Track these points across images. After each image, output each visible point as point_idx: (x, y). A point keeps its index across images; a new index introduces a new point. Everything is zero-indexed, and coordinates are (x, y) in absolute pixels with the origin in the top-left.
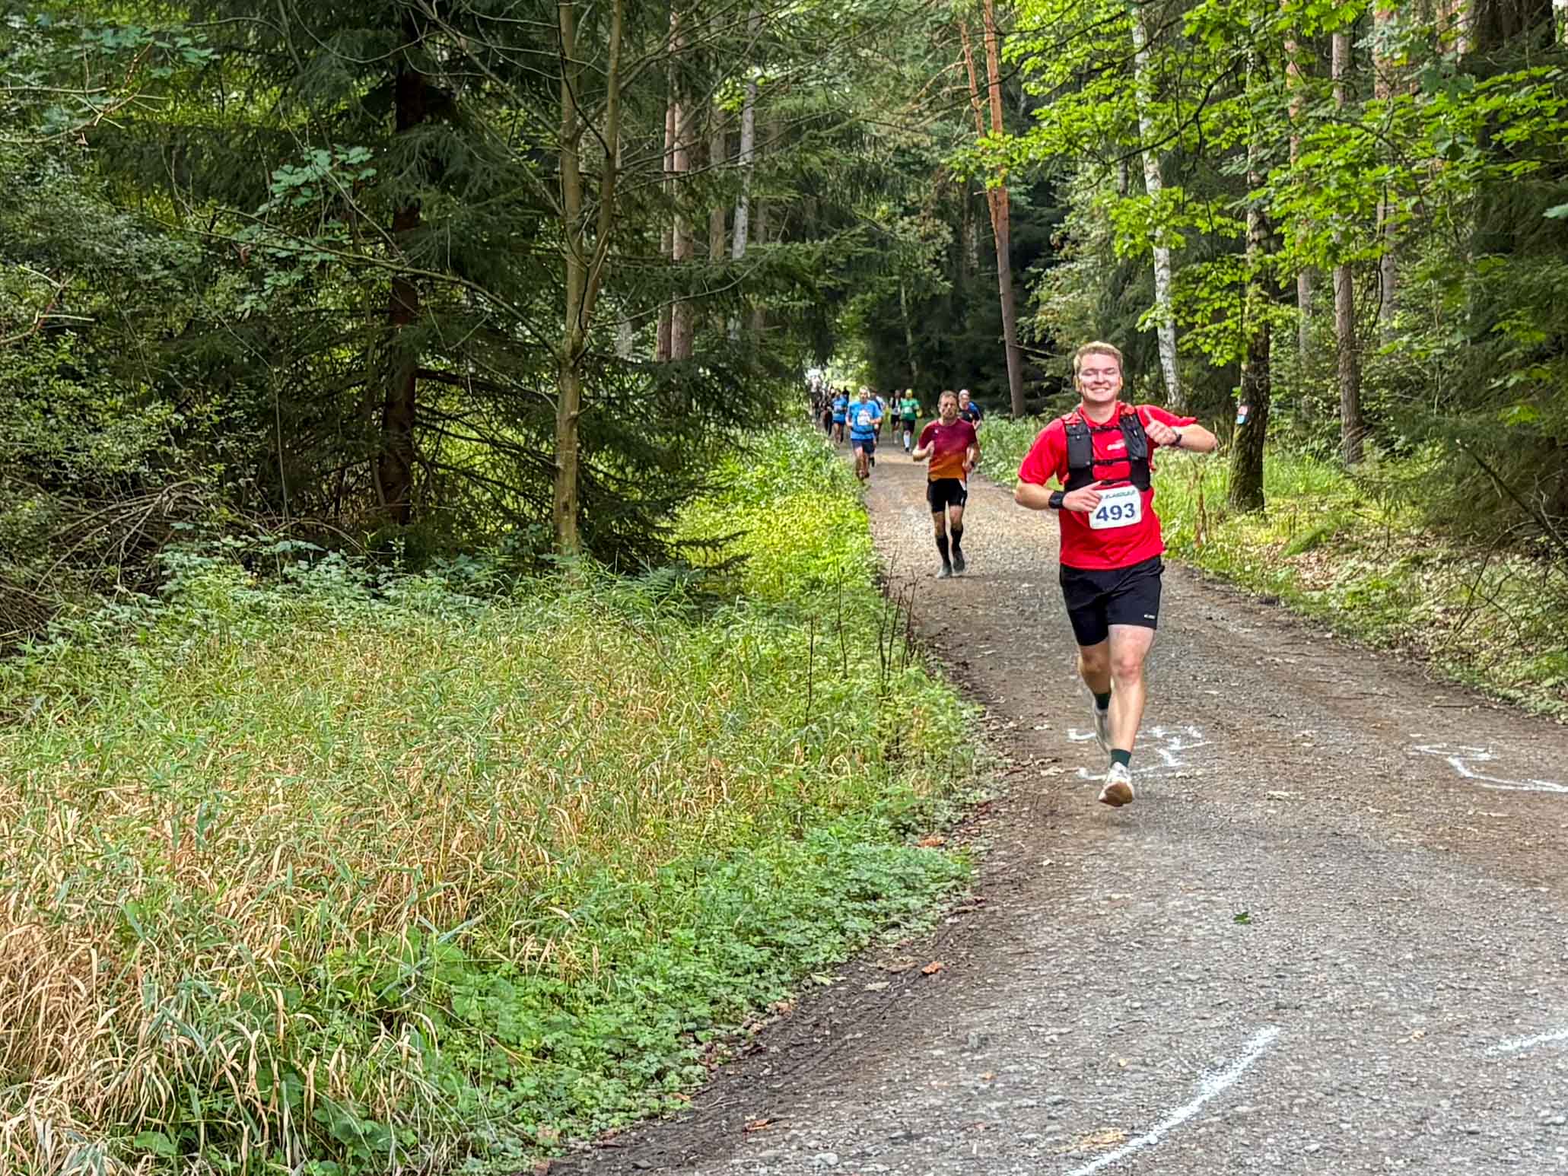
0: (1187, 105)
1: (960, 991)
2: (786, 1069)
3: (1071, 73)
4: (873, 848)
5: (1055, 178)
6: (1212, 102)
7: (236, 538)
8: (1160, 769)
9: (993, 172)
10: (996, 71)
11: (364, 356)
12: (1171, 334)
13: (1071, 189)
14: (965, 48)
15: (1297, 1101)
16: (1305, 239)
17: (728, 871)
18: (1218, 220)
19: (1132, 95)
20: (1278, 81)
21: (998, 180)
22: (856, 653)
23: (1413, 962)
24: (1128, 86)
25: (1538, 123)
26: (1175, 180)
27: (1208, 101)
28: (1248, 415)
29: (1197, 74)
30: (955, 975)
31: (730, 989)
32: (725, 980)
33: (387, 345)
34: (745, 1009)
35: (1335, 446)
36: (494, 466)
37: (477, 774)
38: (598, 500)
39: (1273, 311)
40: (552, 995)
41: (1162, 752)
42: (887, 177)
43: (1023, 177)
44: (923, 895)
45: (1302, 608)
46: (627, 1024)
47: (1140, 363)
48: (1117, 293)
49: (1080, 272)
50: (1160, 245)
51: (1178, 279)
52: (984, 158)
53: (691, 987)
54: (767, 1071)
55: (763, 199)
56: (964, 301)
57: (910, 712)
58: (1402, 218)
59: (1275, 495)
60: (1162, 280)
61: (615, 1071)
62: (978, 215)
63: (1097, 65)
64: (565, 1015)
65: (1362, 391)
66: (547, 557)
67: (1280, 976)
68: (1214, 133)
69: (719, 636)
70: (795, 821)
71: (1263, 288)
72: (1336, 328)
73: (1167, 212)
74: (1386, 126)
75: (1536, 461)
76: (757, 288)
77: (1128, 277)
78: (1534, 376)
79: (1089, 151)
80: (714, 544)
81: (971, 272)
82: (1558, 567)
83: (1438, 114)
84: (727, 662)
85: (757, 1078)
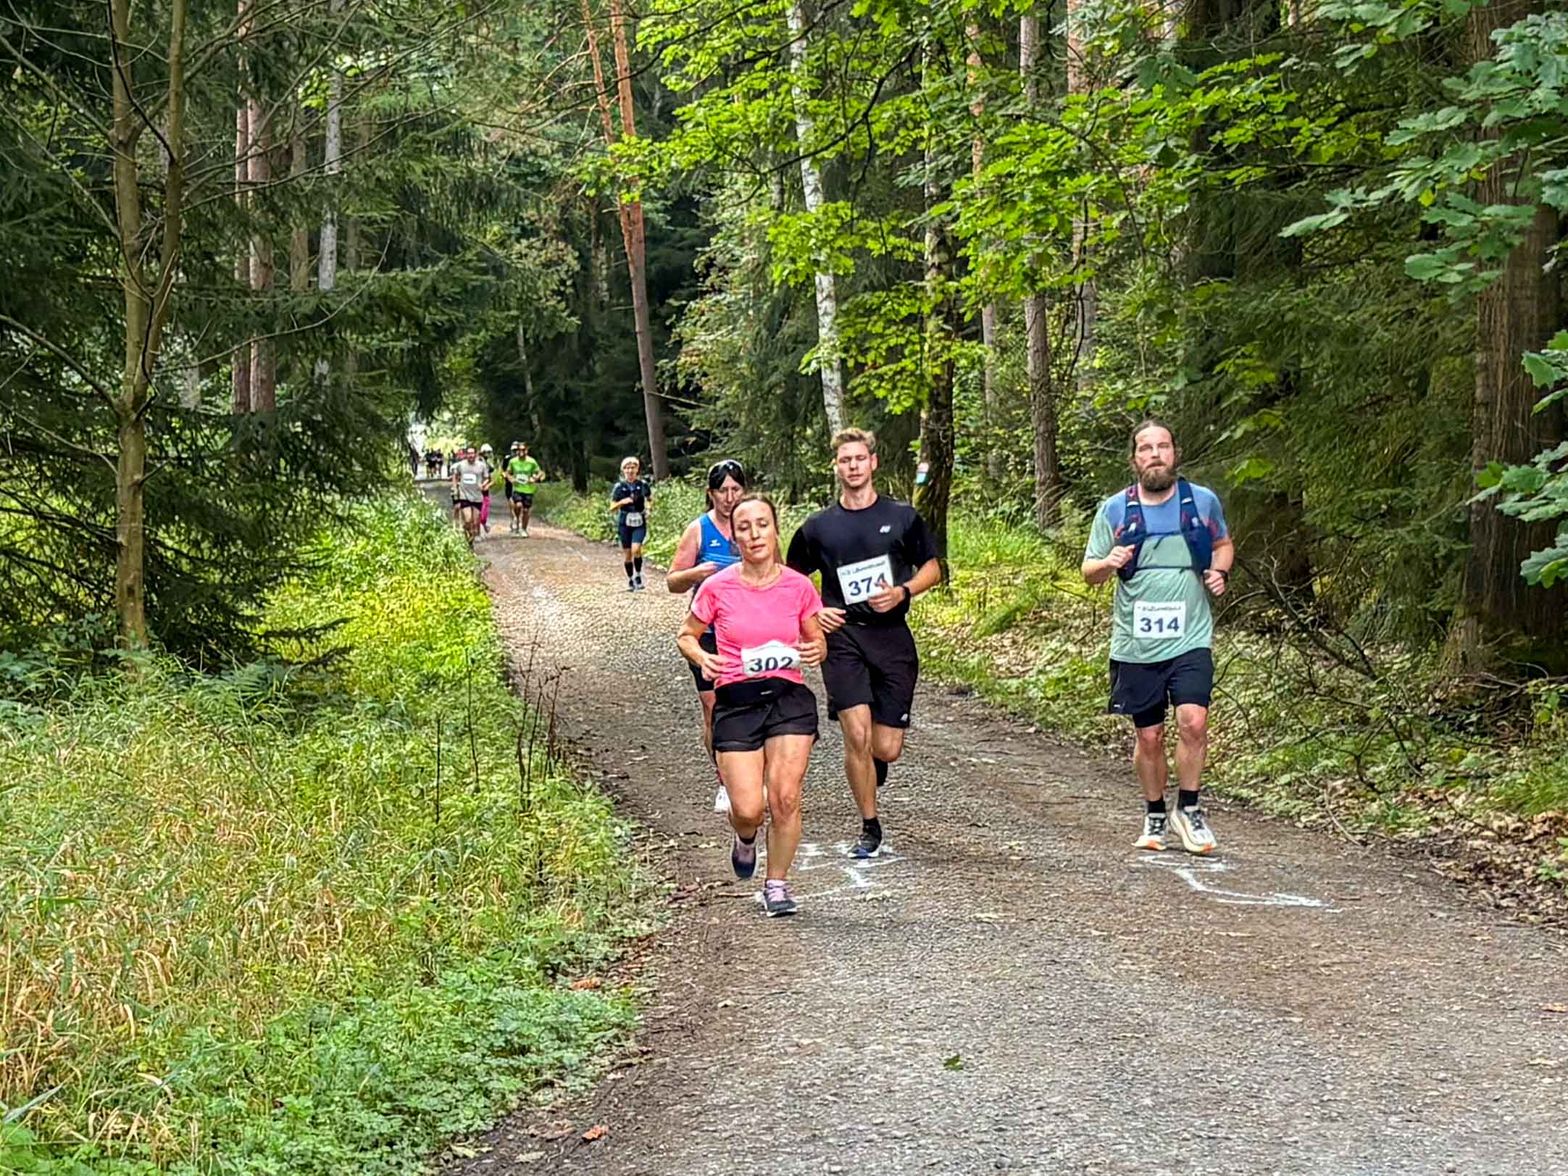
0: (855, 103)
1: (629, 1159)
3: (718, 65)
4: (519, 994)
6: (883, 100)
8: (847, 893)
9: (628, 185)
10: (626, 63)
12: (837, 377)
13: (717, 205)
14: (589, 33)
17: (348, 1025)
18: (892, 240)
19: (788, 92)
20: (958, 73)
21: (636, 194)
22: (486, 762)
23: (1152, 1108)
24: (785, 81)
25: (1262, 123)
26: (840, 193)
27: (878, 98)
28: (929, 474)
29: (867, 65)
30: (619, 1141)
31: (356, 1167)
32: (349, 1155)
35: (1028, 508)
36: (41, 544)
37: (45, 914)
38: (168, 584)
39: (956, 349)
41: (850, 871)
42: (500, 191)
43: (663, 191)
44: (579, 1047)
45: (999, 698)
47: (801, 415)
48: (773, 329)
49: (728, 305)
50: (826, 270)
51: (847, 313)
52: (618, 167)
53: (309, 1165)
55: (354, 217)
57: (554, 831)
58: (1108, 237)
59: (961, 567)
60: (826, 313)
62: (608, 236)
63: (749, 55)
65: (1059, 443)
66: (109, 653)
67: (1001, 1130)
68: (887, 136)
69: (324, 744)
70: (423, 961)
71: (946, 322)
72: (1029, 369)
73: (833, 231)
74: (1089, 127)
75: (1262, 521)
76: (355, 324)
77: (786, 310)
78: (1263, 425)
79: (739, 158)
80: (310, 633)
81: (601, 305)
82: (1290, 643)
83: (1148, 112)
84: (335, 777)
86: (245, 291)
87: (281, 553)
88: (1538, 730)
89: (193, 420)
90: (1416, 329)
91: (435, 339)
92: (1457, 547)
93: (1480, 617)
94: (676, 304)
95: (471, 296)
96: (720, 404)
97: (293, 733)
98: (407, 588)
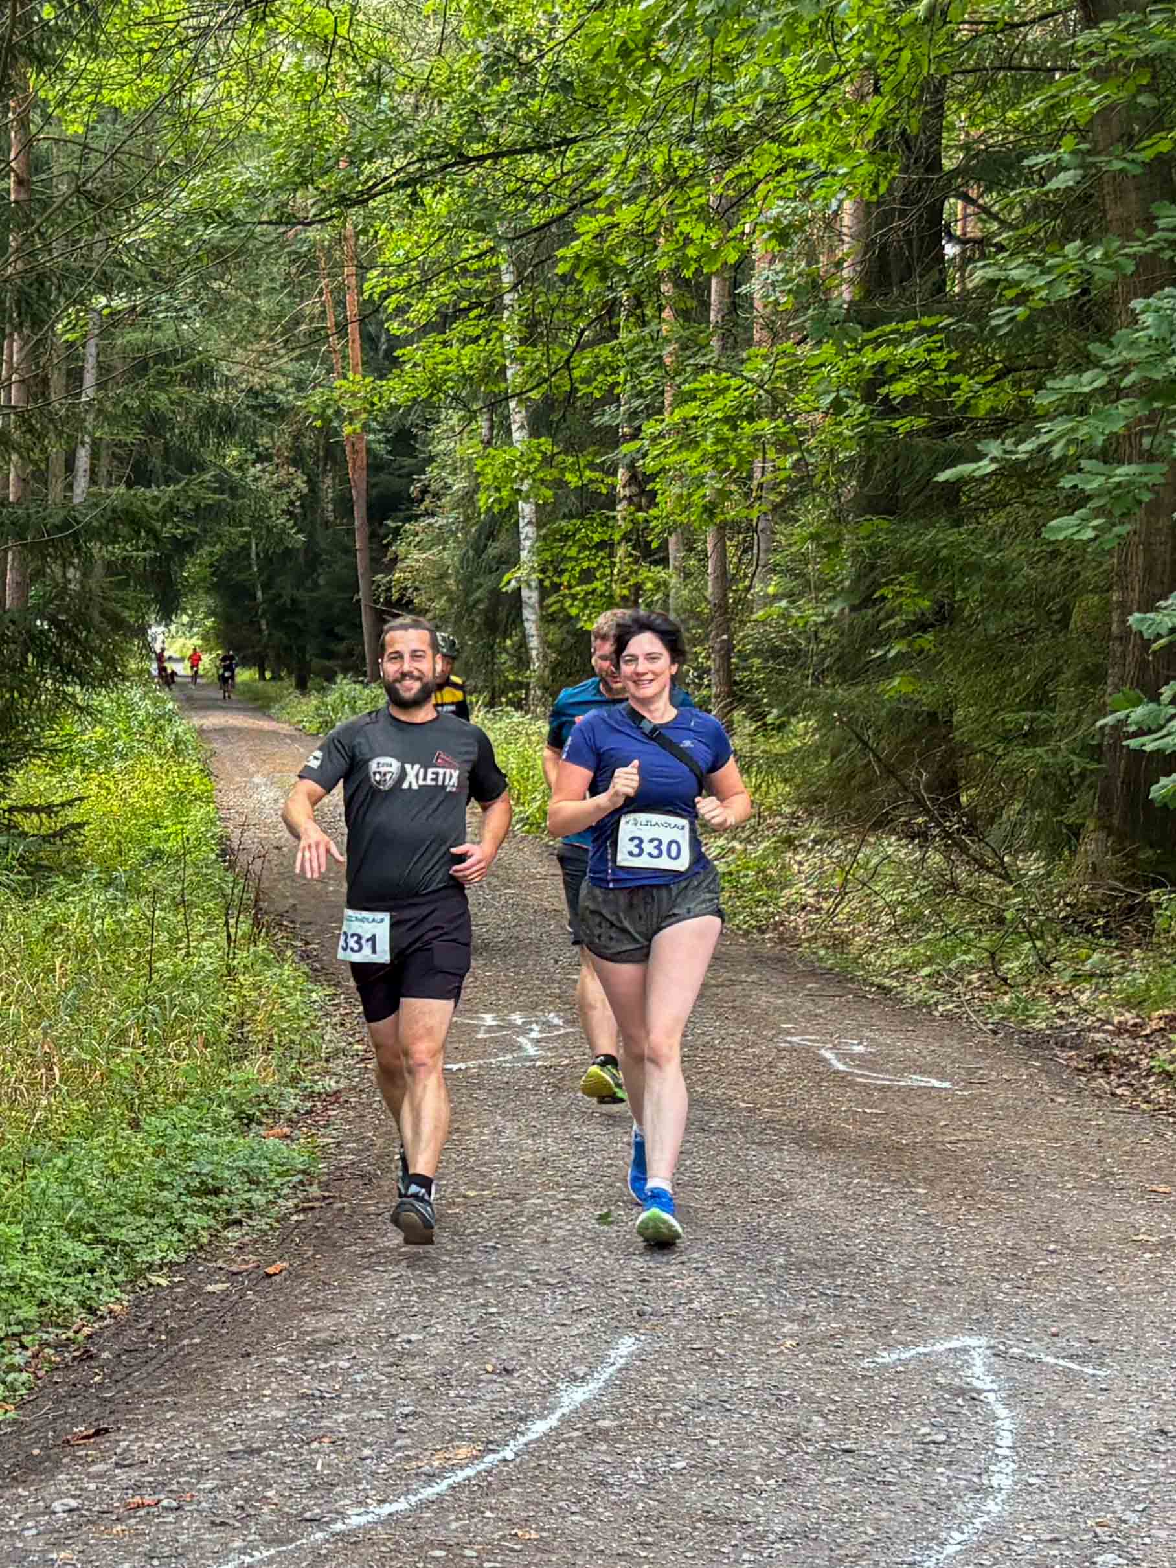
0: (557, 351)
1: (305, 1293)
2: (117, 1376)
3: (437, 312)
4: (215, 1140)
5: (417, 426)
6: (584, 348)
8: (518, 1060)
9: (351, 418)
10: (356, 309)
12: (535, 595)
13: (433, 438)
14: (323, 282)
15: (662, 1415)
16: (680, 496)
17: (60, 1163)
18: (588, 474)
19: (500, 338)
20: (654, 326)
21: (358, 426)
22: (199, 929)
23: (784, 1267)
24: (496, 328)
25: (925, 378)
26: (543, 430)
27: (579, 347)
29: (570, 316)
30: (298, 1277)
31: (59, 1290)
32: (54, 1279)
34: (75, 1312)
39: (644, 574)
41: (521, 1040)
42: (238, 420)
43: (383, 423)
44: (267, 1190)
47: (502, 628)
48: (480, 551)
49: (440, 528)
50: (526, 500)
51: (545, 538)
52: (342, 402)
53: (18, 1288)
54: (97, 1379)
55: (108, 438)
57: (255, 994)
58: (782, 475)
60: (527, 538)
62: (335, 463)
63: (464, 304)
65: (733, 660)
67: (644, 1281)
68: (586, 381)
69: (53, 909)
70: (131, 1108)
71: (634, 548)
72: (709, 591)
73: (534, 464)
74: (767, 377)
75: (915, 737)
76: (99, 535)
77: (492, 533)
78: (916, 646)
79: (454, 397)
80: (49, 809)
81: (327, 524)
82: (936, 850)
83: (822, 365)
84: (62, 938)
85: (87, 1387)
87: (27, 738)
88: (1158, 935)
90: (1060, 568)
91: (173, 551)
92: (1090, 767)
93: (1109, 830)
94: (393, 525)
95: (203, 513)
97: (26, 898)
98: (139, 772)
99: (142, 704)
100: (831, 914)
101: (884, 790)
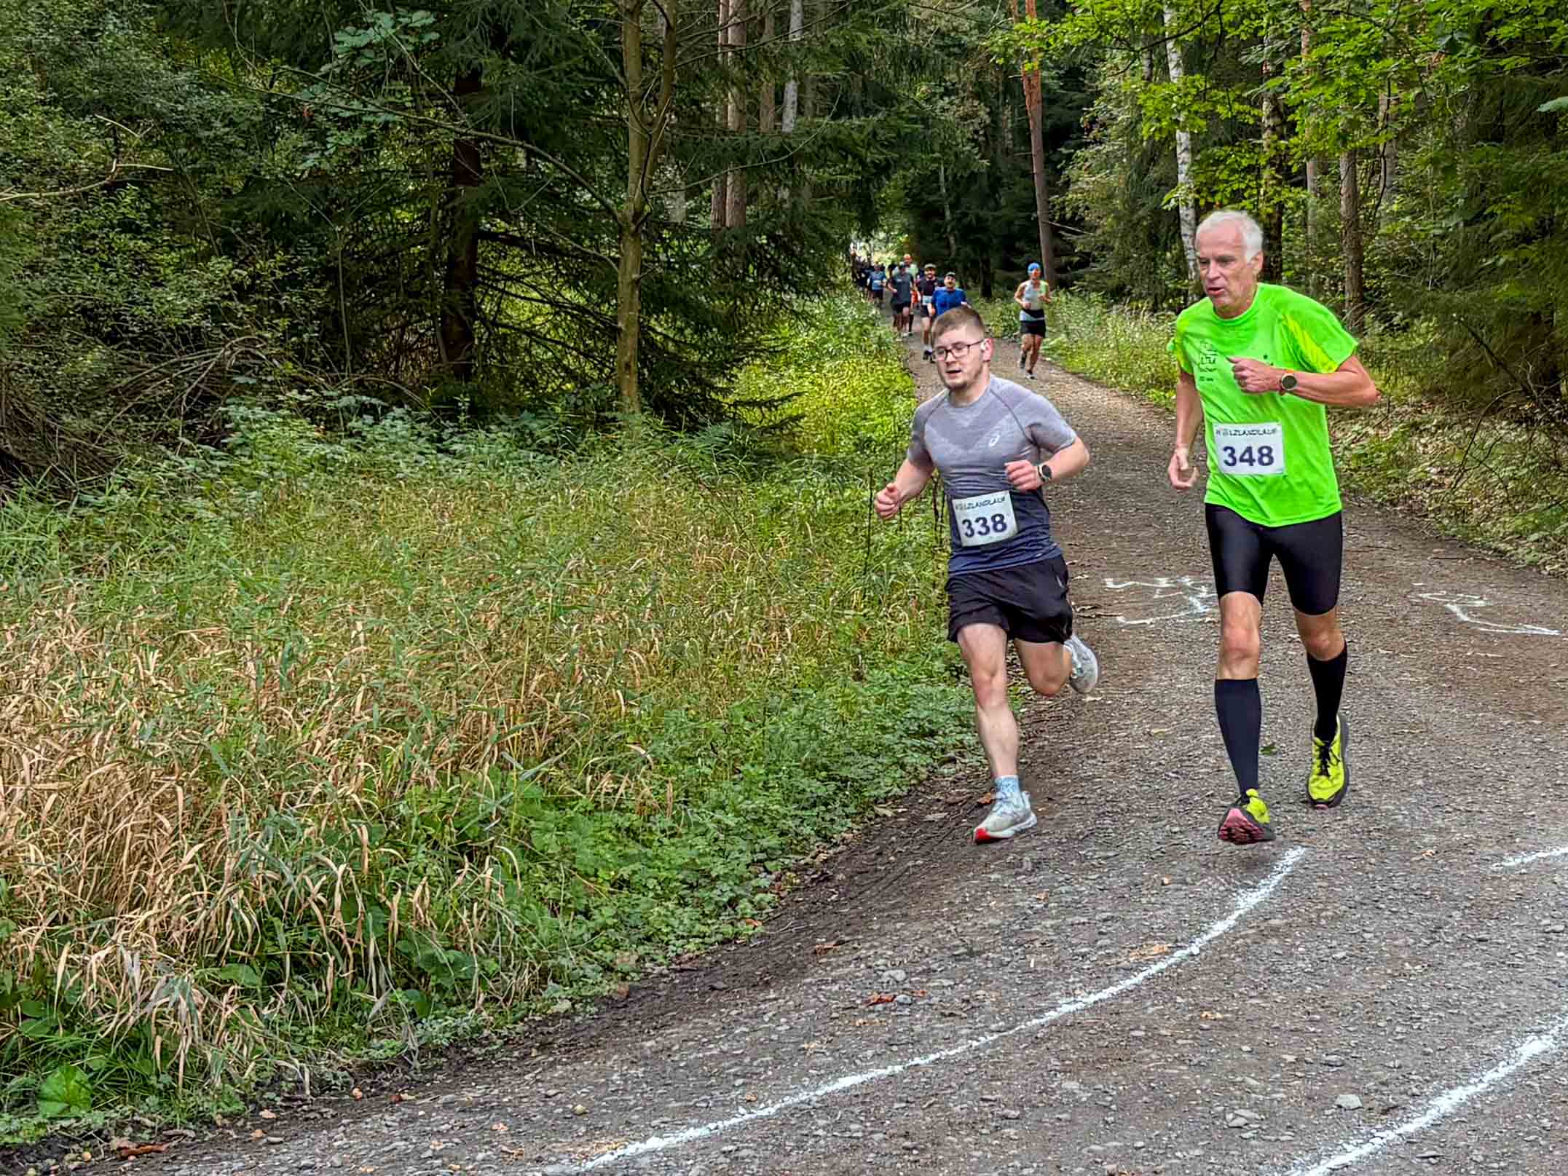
2: (851, 895)
4: (930, 689)
5: (1085, 64)
7: (301, 392)
8: (1189, 616)
9: (1030, 56)
11: (426, 217)
12: (1191, 213)
13: (1099, 74)
16: (1317, 126)
17: (794, 711)
18: (1237, 106)
21: (1036, 63)
25: (1529, 22)
26: (1197, 68)
31: (798, 822)
32: (793, 812)
33: (450, 206)
34: (812, 840)
36: (556, 327)
37: (555, 619)
38: (657, 361)
39: (1286, 193)
40: (628, 830)
41: (1193, 600)
42: (928, 58)
43: (1057, 62)
46: (700, 855)
47: (1162, 242)
48: (1142, 174)
49: (1107, 154)
50: (1183, 130)
51: (1199, 162)
52: (1022, 42)
53: (761, 820)
54: (834, 897)
55: (813, 74)
56: (999, 179)
58: (1404, 107)
60: (1183, 163)
61: (689, 900)
62: (1013, 97)
64: (639, 846)
65: (1364, 269)
66: (609, 415)
68: (1234, 24)
69: (778, 491)
70: (856, 664)
71: (1277, 171)
72: (1343, 209)
73: (1190, 98)
74: (1392, 21)
75: (1520, 335)
76: (811, 160)
77: (1152, 159)
78: (1522, 256)
79: (1118, 39)
80: (770, 404)
81: (1007, 152)
82: (1541, 432)
83: (1438, 11)
84: (788, 515)
85: (825, 904)
86: (725, 132)
87: (748, 340)
89: (681, 232)
91: (875, 174)
95: (903, 141)
96: (1099, 232)
97: (754, 482)
98: (848, 370)
99: (848, 311)
100: (1453, 489)
101: (1494, 381)
